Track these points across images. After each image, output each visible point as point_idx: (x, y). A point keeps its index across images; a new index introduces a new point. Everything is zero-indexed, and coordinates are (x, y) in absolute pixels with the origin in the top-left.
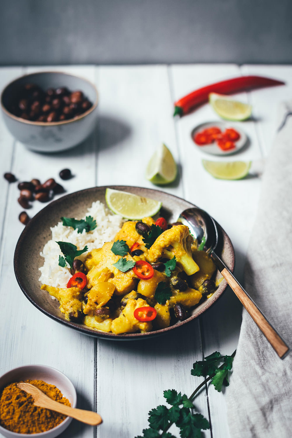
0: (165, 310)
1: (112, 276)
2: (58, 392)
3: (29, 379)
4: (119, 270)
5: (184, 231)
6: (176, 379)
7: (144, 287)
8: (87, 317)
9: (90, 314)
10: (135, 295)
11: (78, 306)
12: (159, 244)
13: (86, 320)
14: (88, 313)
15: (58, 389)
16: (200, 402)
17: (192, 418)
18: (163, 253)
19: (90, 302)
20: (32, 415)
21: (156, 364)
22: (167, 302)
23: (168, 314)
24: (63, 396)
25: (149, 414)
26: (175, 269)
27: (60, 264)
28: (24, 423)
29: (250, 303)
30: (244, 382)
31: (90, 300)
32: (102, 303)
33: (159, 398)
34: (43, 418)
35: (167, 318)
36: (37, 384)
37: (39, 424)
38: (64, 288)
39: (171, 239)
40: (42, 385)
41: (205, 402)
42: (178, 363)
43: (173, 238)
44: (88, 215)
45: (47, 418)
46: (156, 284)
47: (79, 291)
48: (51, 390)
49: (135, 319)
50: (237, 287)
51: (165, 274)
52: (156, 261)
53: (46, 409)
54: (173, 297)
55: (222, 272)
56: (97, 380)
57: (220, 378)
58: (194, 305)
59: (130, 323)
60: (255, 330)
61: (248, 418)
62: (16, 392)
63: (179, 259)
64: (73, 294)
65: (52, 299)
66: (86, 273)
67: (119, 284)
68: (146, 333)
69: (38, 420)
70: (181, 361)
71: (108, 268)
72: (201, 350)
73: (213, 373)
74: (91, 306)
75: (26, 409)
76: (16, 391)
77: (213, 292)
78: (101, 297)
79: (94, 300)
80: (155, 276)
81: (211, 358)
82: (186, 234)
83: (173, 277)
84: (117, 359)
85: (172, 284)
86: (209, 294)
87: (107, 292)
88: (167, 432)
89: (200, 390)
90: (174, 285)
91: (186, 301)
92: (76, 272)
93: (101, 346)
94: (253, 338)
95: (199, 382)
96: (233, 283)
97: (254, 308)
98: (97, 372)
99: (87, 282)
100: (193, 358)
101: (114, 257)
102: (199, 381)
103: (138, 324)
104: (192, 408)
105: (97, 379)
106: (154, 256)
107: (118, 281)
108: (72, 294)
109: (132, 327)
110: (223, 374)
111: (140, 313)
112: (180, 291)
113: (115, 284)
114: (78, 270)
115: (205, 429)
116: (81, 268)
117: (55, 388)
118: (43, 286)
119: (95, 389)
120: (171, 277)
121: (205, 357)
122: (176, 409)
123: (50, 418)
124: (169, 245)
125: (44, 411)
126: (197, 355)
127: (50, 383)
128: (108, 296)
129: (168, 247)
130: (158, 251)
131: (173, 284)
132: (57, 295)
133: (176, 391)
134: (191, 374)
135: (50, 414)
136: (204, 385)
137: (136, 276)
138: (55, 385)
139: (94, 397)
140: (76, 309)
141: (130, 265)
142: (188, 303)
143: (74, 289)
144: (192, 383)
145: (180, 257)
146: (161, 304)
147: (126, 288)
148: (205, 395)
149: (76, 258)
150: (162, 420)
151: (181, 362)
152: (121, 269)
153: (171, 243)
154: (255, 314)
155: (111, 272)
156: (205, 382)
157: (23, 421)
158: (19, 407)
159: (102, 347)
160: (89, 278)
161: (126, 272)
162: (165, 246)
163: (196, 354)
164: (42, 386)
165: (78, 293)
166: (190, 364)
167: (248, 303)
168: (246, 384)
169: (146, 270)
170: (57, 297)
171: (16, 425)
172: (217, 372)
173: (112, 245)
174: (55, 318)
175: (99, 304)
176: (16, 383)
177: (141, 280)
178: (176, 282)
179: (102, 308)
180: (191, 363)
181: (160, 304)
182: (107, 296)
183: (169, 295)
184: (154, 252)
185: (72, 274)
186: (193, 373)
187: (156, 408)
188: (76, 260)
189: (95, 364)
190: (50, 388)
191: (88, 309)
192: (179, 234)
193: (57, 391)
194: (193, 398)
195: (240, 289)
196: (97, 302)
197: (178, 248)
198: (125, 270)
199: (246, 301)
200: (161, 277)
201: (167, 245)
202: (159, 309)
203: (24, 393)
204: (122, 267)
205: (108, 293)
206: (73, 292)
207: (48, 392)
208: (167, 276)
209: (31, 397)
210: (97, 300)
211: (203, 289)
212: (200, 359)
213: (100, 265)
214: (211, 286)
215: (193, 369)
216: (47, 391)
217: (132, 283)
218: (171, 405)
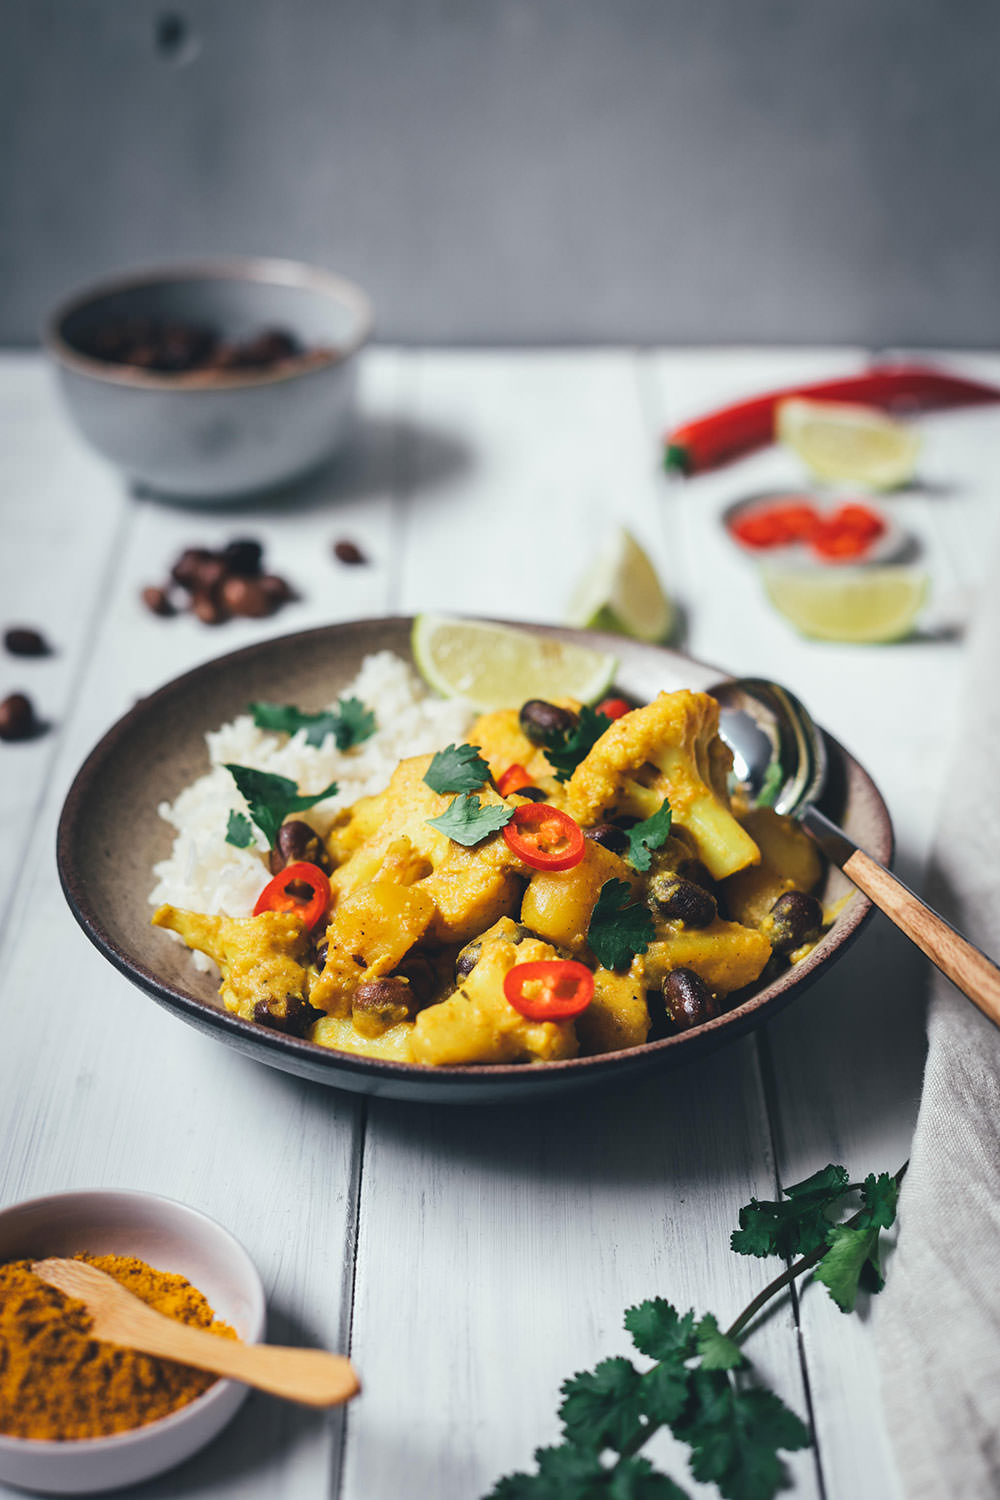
0: (628, 991)
1: (425, 869)
2: (194, 1302)
3: (85, 1252)
4: (453, 841)
5: (701, 710)
6: (670, 1265)
7: (547, 902)
8: (322, 1022)
9: (334, 1010)
10: (510, 931)
11: (288, 980)
12: (605, 755)
13: (318, 1032)
14: (328, 1003)
15: (196, 1291)
16: (771, 1349)
17: (741, 1408)
18: (620, 791)
19: (337, 957)
20: (76, 1376)
21: (591, 1212)
22: (637, 961)
23: (642, 1005)
24: (217, 1318)
25: (563, 1391)
26: (666, 843)
27: (230, 839)
28: (42, 1406)
29: (965, 950)
30: (949, 1262)
31: (335, 948)
32: (382, 956)
33: (601, 1332)
34: (120, 1390)
35: (635, 1021)
36: (114, 1269)
37: (103, 1411)
38: (239, 919)
39: (650, 733)
40: (133, 1272)
41: (790, 1351)
42: (678, 1209)
43: (658, 728)
44: (346, 695)
45: (137, 1387)
46: (592, 891)
47: (297, 928)
48: (167, 1291)
49: (510, 1008)
50: (908, 904)
51: (630, 861)
52: (596, 820)
53: (139, 1355)
54: (661, 945)
55: (846, 867)
56: (357, 1266)
57: (849, 1260)
58: (743, 984)
59: (489, 1024)
60: (980, 1081)
61: (970, 1403)
62: (22, 1289)
63: (683, 814)
64: (275, 934)
65: (196, 971)
66: (329, 868)
67: (449, 893)
68: (551, 1064)
69: (102, 1394)
70: (690, 1201)
71: (412, 839)
72: (768, 1170)
73: (818, 1243)
74: (339, 972)
75: (55, 1346)
76: (22, 1284)
77: (814, 940)
78: (379, 937)
79: (349, 949)
80: (590, 861)
81: (810, 1189)
82: (707, 726)
83: (658, 874)
84: (440, 1193)
85: (656, 900)
86: (800, 946)
87: (400, 916)
88: (635, 1459)
89: (767, 1305)
90: (662, 903)
91: (711, 963)
92: (291, 863)
93: (378, 1147)
94: (976, 1105)
95: (764, 1277)
96: (891, 892)
97: (982, 966)
98: (357, 1238)
99: (330, 901)
100: (737, 1192)
101: (434, 804)
102: (763, 1273)
103: (519, 1031)
104: (736, 1369)
105: (358, 1261)
106: (588, 801)
107: (447, 884)
108: (267, 936)
109: (495, 1038)
110: (862, 1245)
111: (528, 987)
112: (688, 927)
113: (436, 895)
114: (296, 857)
115: (792, 1447)
116: (310, 850)
117: (185, 1285)
118: (161, 910)
119: (345, 1295)
120: (652, 872)
121: (784, 1188)
122: (673, 1371)
123: (153, 1390)
124: (644, 760)
125: (128, 1360)
126: (752, 1184)
127: (167, 1268)
128: (407, 928)
129: (641, 767)
130: (601, 780)
131: (661, 899)
132: (211, 943)
133: (673, 1307)
134: (732, 1249)
135: (151, 1372)
136: (785, 1289)
137: (517, 862)
138: (181, 1274)
139: (342, 1325)
140: (282, 988)
141: (493, 821)
142: (717, 972)
143: (276, 918)
144: (736, 1281)
145: (687, 808)
146: (612, 968)
147: (476, 907)
148: (787, 1326)
149: (290, 818)
150: (614, 1413)
151: (692, 1205)
152: (459, 834)
153: (652, 750)
154: (986, 986)
155: (422, 853)
156: (787, 1278)
157: (41, 1397)
158: (26, 1341)
159: (380, 1150)
160: (339, 885)
161: (475, 848)
162: (629, 763)
163: (747, 1175)
164: (134, 1277)
165: (292, 934)
166: (729, 1213)
167: (958, 952)
168: (957, 1268)
169: (554, 838)
170: (211, 951)
171: (10, 1412)
172: (834, 1239)
173: (426, 765)
174: (194, 1008)
175: (368, 963)
176: (31, 1260)
177: (534, 878)
178: (671, 890)
179: (382, 979)
180: (733, 1211)
181: (607, 967)
182: (404, 934)
183: (643, 935)
184: (585, 784)
185: (273, 872)
186: (739, 1244)
187: (591, 1369)
188: (289, 824)
189: (353, 1211)
190: (165, 1284)
191: (326, 987)
192: (682, 716)
193: (190, 1298)
194: (740, 1333)
195: (920, 908)
196: (362, 958)
197: (679, 771)
198: (473, 838)
199: (947, 945)
200: (612, 867)
201: (635, 759)
202: (607, 988)
203: (57, 1297)
204: (464, 827)
205: (405, 918)
206: (272, 929)
207: (155, 1296)
208: (634, 869)
209: (81, 1311)
210: (363, 949)
211: (776, 927)
212: (766, 1194)
213: (379, 835)
214: (806, 913)
215: (739, 1229)
216: (151, 1293)
217: (500, 889)
218: (651, 1357)
